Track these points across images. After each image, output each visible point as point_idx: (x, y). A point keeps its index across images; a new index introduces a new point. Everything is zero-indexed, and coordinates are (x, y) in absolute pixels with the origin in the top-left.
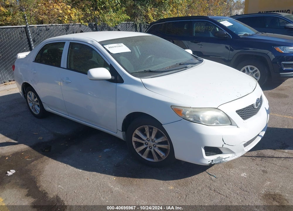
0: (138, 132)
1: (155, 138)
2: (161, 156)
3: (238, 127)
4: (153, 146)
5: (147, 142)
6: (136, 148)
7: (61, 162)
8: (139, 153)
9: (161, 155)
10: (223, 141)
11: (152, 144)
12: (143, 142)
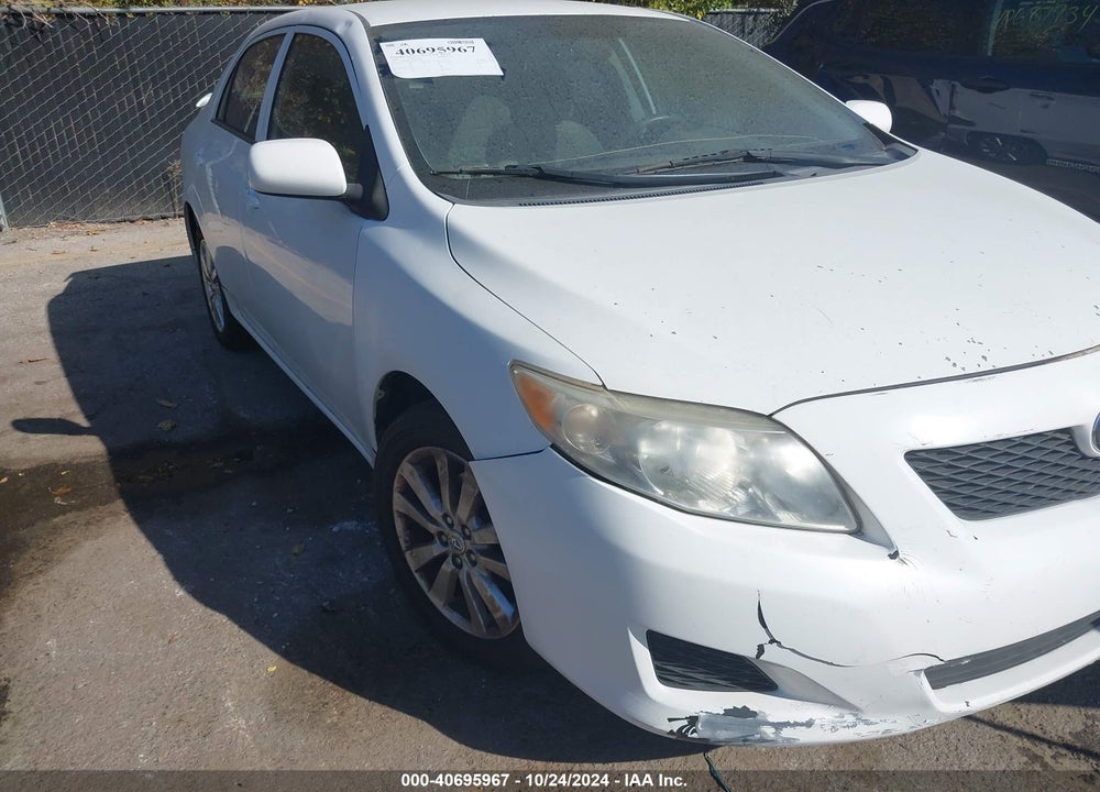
0: (411, 473)
1: (474, 520)
2: (496, 616)
3: (894, 556)
4: (468, 556)
5: (447, 530)
6: (408, 548)
7: (150, 536)
8: (416, 575)
9: (498, 610)
10: (764, 626)
11: (463, 548)
12: (432, 528)
